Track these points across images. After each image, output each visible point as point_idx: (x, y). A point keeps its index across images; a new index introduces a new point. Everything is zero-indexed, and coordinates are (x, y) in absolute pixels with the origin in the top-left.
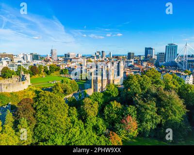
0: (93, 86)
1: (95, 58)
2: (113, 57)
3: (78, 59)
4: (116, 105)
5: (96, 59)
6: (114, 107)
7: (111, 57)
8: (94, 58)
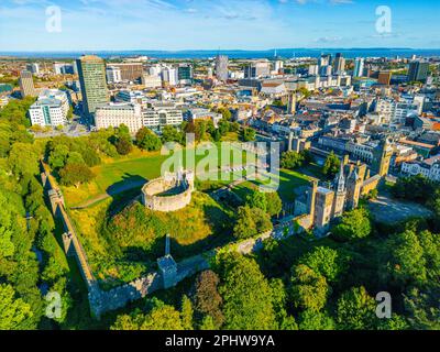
0: (313, 209)
1: (318, 79)
2: (365, 74)
3: (275, 85)
4: (364, 301)
5: (319, 84)
6: (359, 306)
7: (360, 74)
8: (314, 81)
